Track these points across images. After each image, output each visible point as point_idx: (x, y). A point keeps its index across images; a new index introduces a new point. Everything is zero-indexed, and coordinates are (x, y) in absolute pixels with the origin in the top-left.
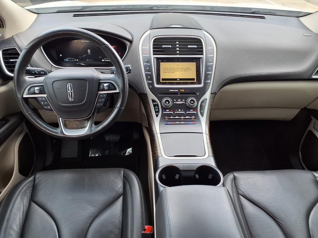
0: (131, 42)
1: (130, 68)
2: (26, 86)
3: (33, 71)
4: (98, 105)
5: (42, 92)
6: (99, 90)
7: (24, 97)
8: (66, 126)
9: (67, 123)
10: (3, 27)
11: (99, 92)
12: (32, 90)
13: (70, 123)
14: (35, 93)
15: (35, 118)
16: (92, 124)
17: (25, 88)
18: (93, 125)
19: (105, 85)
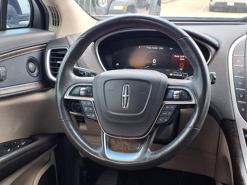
0: (217, 48)
1: (215, 76)
2: (70, 85)
3: (82, 72)
4: (160, 120)
5: (88, 94)
6: (165, 99)
7: (65, 98)
8: (110, 146)
9: (113, 142)
10: (58, 25)
11: (165, 102)
12: (77, 90)
13: (116, 142)
14: (79, 95)
15: (72, 128)
16: (147, 149)
17: (68, 87)
18: (149, 150)
19: (176, 92)
